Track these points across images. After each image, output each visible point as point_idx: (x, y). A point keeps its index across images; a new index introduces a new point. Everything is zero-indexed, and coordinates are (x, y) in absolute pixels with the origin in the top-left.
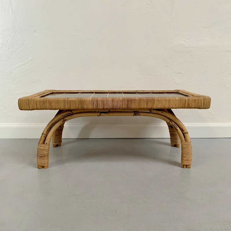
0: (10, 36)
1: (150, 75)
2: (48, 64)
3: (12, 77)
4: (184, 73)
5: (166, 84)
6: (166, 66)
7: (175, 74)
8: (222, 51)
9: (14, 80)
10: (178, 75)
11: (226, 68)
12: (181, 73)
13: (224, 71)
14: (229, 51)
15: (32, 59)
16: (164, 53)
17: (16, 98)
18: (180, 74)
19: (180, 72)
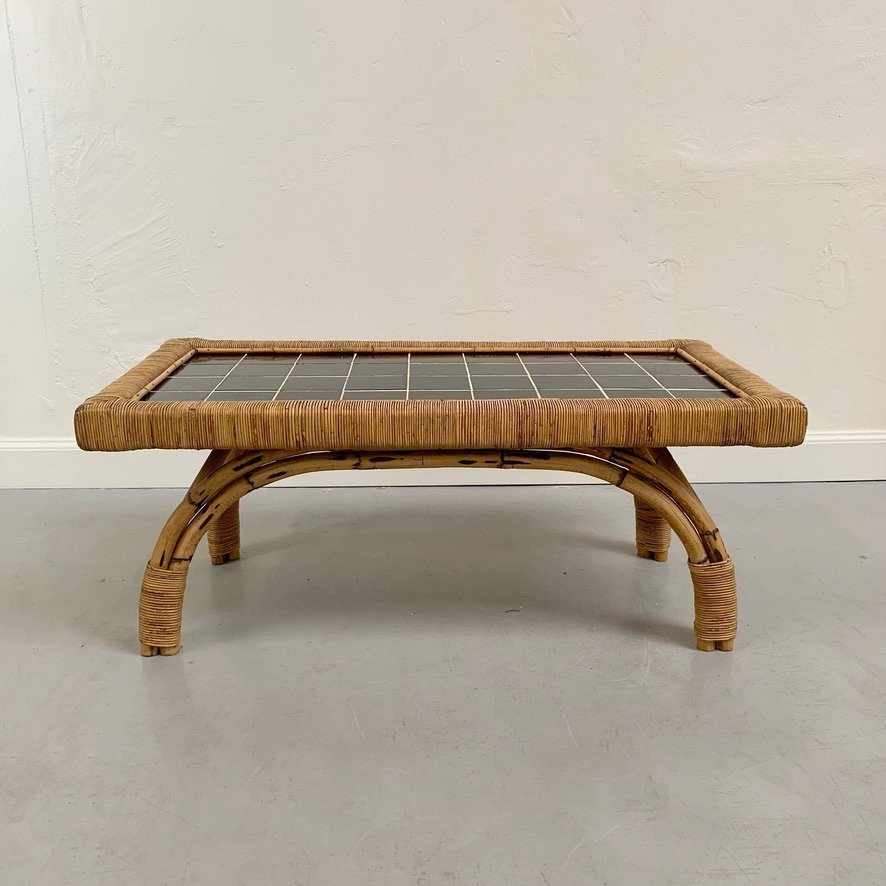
0: (81, 141)
1: (565, 268)
2: (214, 235)
3: (92, 279)
5: (621, 301)
6: (621, 236)
7: (650, 265)
8: (814, 182)
9: (101, 291)
10: (662, 267)
11: (829, 243)
12: (673, 261)
13: (822, 254)
14: (840, 185)
15: (159, 219)
16: (615, 191)
17: (108, 353)
18: (668, 267)
19: (670, 258)
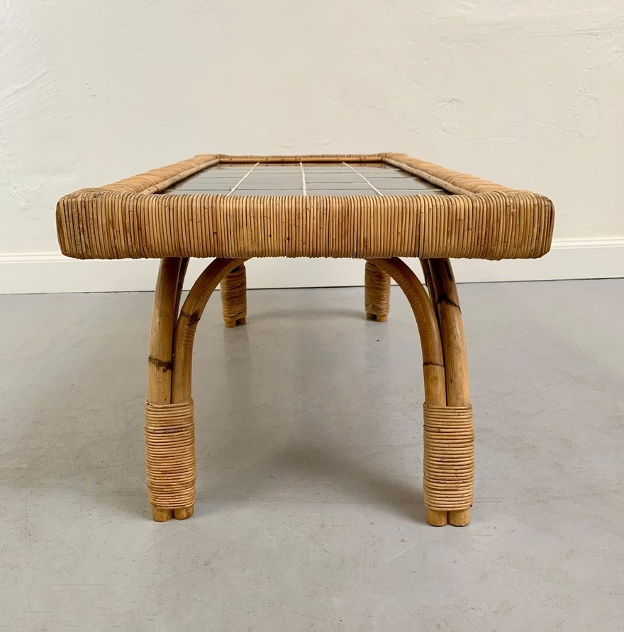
2: (89, 86)
4: (466, 99)
5: (418, 133)
6: (415, 80)
7: (440, 104)
8: (570, 33)
10: (449, 105)
11: (583, 83)
12: (457, 101)
13: (578, 92)
15: (44, 74)
16: (410, 43)
19: (456, 98)
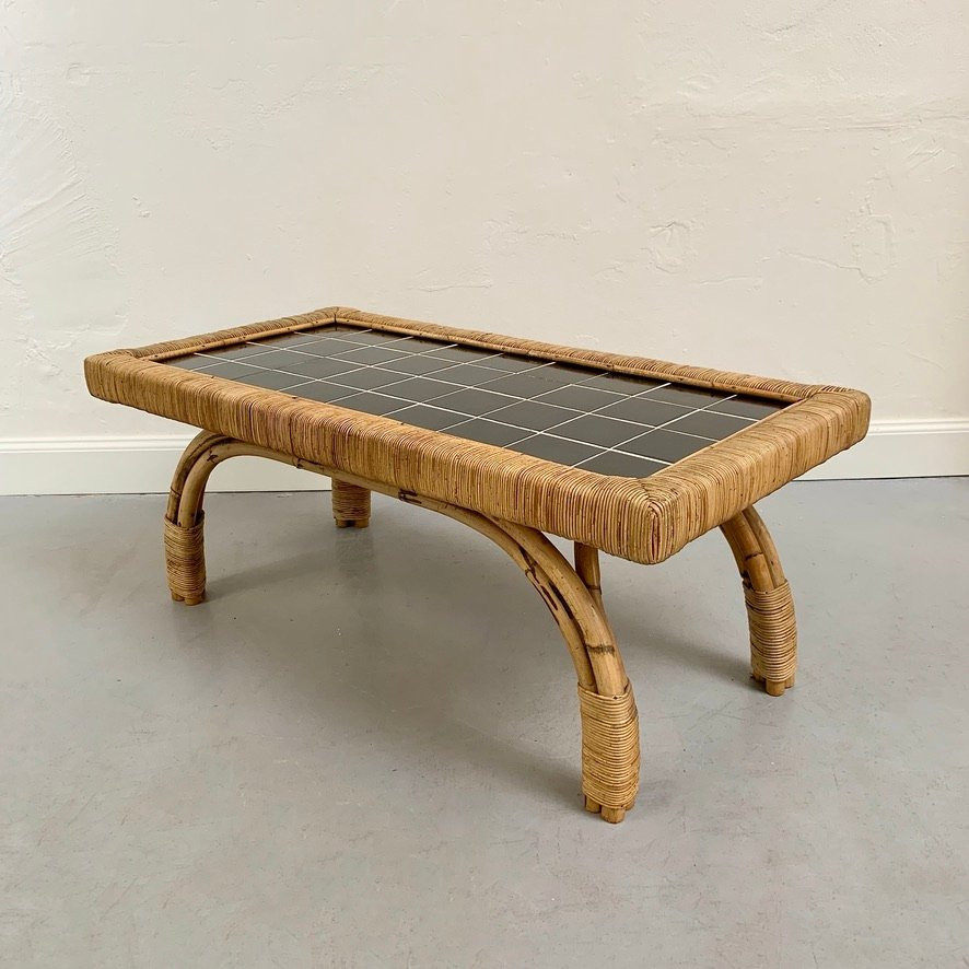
1: (553, 236)
2: (138, 202)
3: (1, 256)
4: (692, 222)
5: (620, 272)
6: (618, 196)
7: (653, 230)
8: (849, 126)
9: (12, 270)
10: (668, 231)
11: (867, 200)
12: (679, 225)
13: (858, 213)
14: (879, 129)
15: (73, 185)
16: (609, 141)
18: (675, 230)
19: (677, 221)
